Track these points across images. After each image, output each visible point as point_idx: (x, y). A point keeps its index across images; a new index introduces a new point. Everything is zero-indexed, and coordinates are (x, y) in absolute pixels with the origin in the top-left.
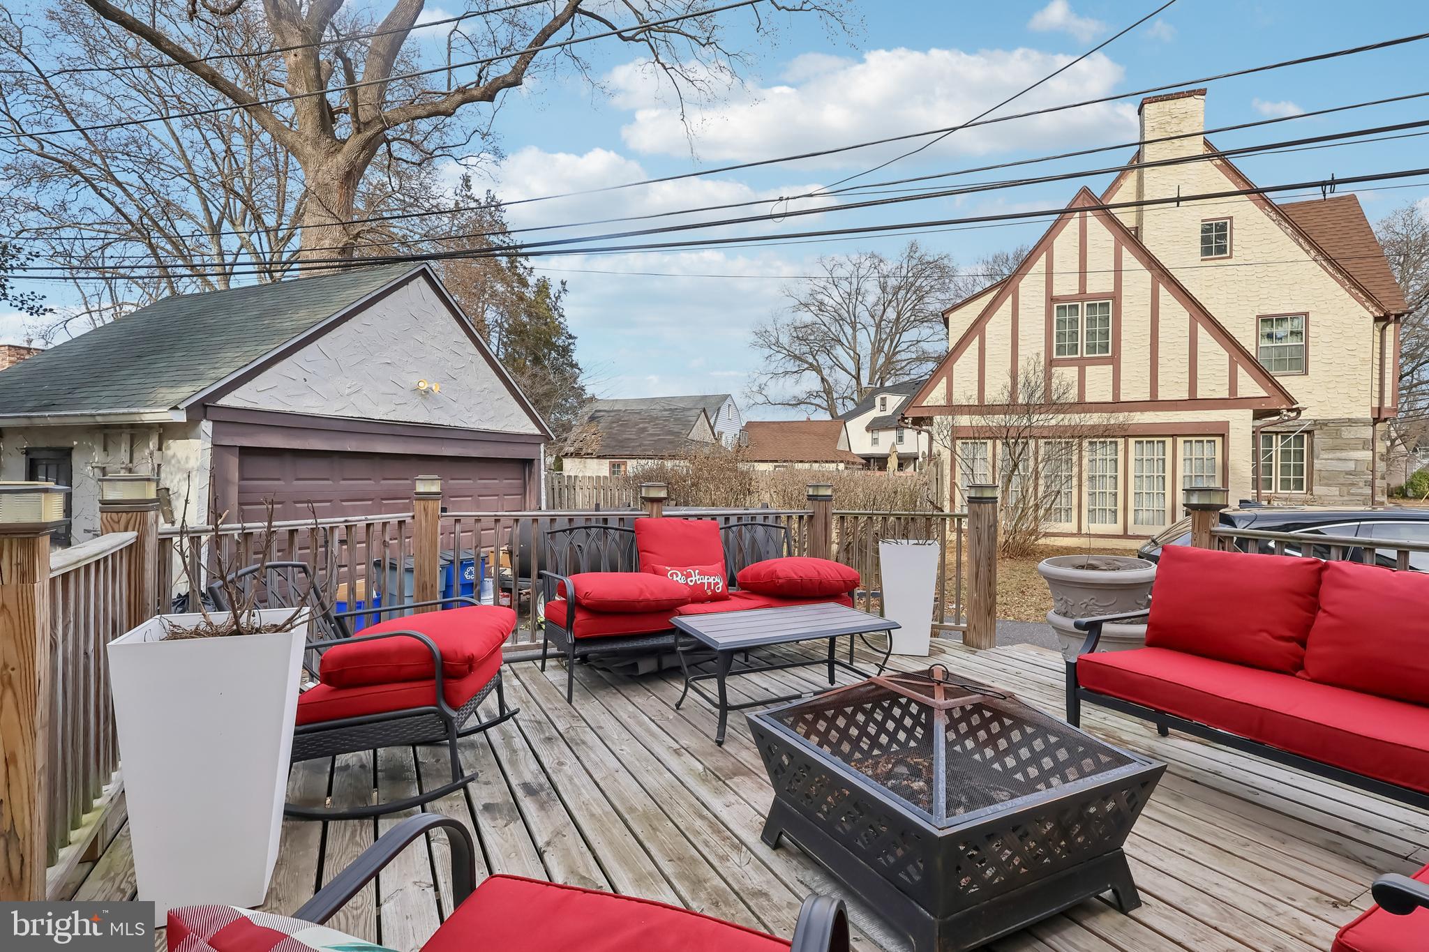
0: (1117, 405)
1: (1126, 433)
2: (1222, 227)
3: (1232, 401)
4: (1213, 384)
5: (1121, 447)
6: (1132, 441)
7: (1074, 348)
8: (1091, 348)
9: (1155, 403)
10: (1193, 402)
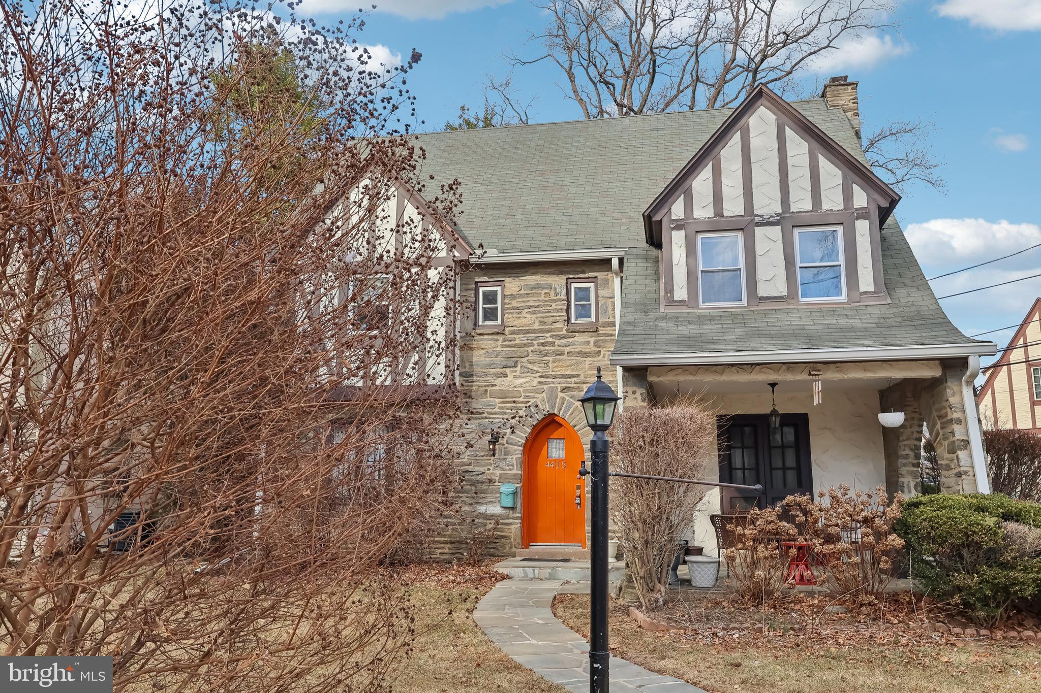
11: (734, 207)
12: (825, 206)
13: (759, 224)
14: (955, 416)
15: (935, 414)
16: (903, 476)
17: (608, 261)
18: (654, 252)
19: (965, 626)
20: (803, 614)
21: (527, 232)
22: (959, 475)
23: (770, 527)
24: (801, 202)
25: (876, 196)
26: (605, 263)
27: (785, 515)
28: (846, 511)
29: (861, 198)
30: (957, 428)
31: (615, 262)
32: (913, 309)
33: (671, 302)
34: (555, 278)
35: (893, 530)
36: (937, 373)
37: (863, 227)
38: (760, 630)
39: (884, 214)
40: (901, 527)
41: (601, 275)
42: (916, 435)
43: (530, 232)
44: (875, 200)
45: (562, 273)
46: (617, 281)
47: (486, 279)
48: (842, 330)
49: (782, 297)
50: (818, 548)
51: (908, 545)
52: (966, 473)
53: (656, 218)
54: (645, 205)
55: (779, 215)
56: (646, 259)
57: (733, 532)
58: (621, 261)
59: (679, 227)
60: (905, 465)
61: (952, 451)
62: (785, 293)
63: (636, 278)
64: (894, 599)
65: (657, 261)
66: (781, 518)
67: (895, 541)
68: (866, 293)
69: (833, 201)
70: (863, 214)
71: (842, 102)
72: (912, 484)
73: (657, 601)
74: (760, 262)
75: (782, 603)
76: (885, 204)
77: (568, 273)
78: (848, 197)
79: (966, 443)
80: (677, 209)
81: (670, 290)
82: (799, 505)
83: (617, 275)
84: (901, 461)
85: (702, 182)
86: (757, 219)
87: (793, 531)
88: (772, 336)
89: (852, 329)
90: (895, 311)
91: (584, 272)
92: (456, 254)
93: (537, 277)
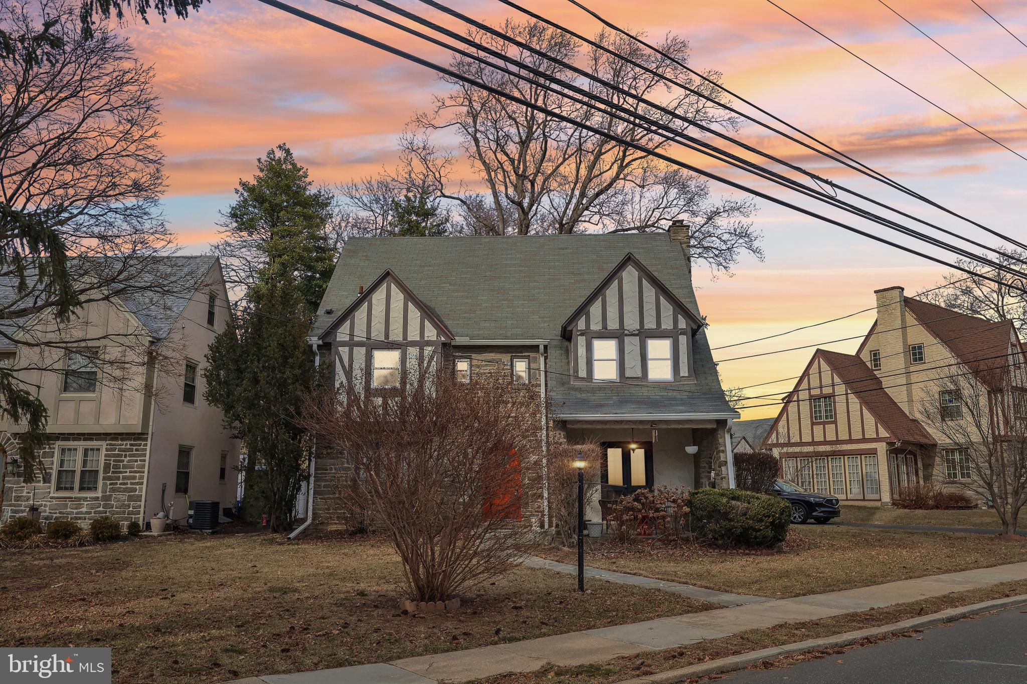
0: (838, 442)
1: (843, 454)
2: (920, 348)
3: (878, 440)
4: (870, 433)
5: (842, 460)
6: (846, 457)
7: (820, 417)
8: (827, 417)
9: (851, 441)
10: (864, 440)
11: (613, 325)
12: (663, 327)
13: (626, 335)
14: (721, 448)
15: (714, 447)
16: (702, 478)
17: (538, 346)
18: (567, 343)
19: (714, 549)
20: (644, 546)
21: (486, 325)
22: (722, 479)
23: (628, 505)
24: (650, 324)
25: (691, 322)
26: (535, 348)
27: (636, 499)
28: (665, 497)
29: (682, 324)
30: (722, 455)
31: (542, 348)
32: (707, 387)
33: (577, 377)
34: (504, 355)
35: (686, 505)
36: (715, 426)
37: (683, 340)
38: (624, 553)
39: (694, 332)
40: (689, 503)
41: (532, 355)
42: (709, 456)
43: (487, 325)
44: (690, 325)
45: (508, 352)
46: (542, 359)
47: (460, 354)
48: (670, 399)
49: (638, 378)
50: (651, 515)
51: (691, 511)
52: (725, 478)
53: (569, 328)
54: (563, 320)
55: (638, 330)
56: (561, 348)
57: (611, 508)
58: (546, 347)
59: (582, 335)
60: (703, 472)
61: (720, 467)
62: (640, 376)
63: (555, 361)
64: (687, 540)
65: (567, 351)
66: (634, 500)
67: (686, 509)
68: (683, 377)
69: (667, 324)
70: (683, 333)
71: (680, 238)
72: (707, 483)
73: (573, 543)
74: (627, 357)
75: (633, 542)
76: (695, 327)
77: (512, 353)
78: (676, 322)
79: (726, 462)
80: (581, 324)
81: (576, 371)
82: (643, 494)
83: (542, 355)
84: (701, 470)
85: (595, 309)
86: (626, 332)
87: (640, 507)
88: (632, 402)
89: (675, 399)
90: (698, 388)
91: (521, 353)
92: (443, 339)
93: (493, 354)
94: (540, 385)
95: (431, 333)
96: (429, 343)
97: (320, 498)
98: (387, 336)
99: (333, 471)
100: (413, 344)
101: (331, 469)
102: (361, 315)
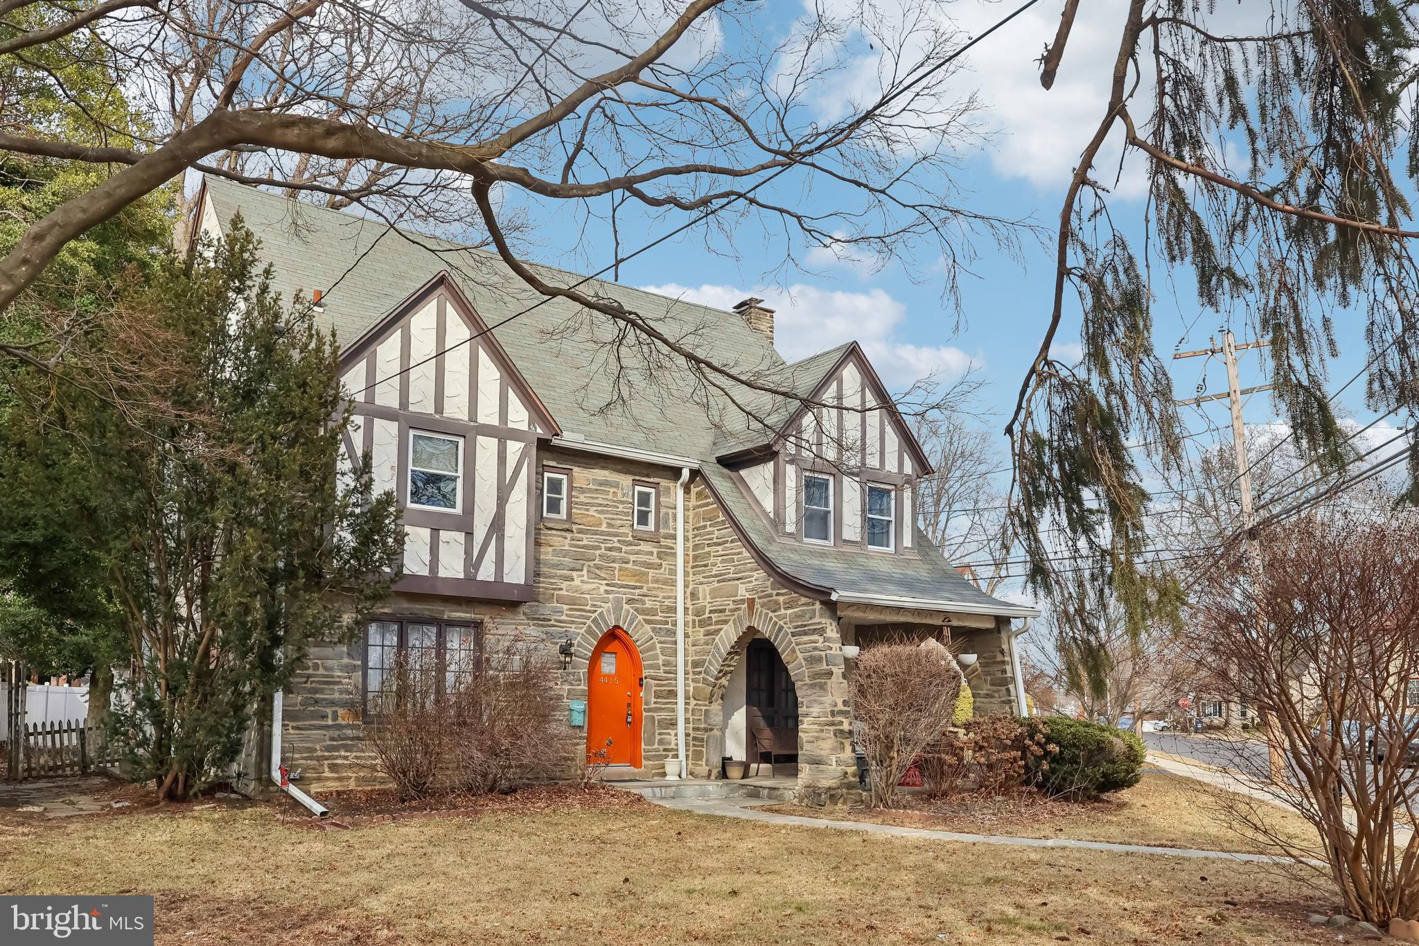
12: (887, 468)
13: (845, 473)
17: (680, 470)
18: (725, 471)
22: (1005, 702)
25: (917, 467)
26: (675, 472)
31: (686, 474)
33: (784, 533)
34: (622, 476)
41: (664, 483)
44: (916, 470)
45: (628, 472)
46: (682, 493)
47: (552, 463)
49: (857, 543)
52: (1013, 701)
53: (775, 449)
55: (859, 467)
56: (723, 478)
59: (791, 462)
62: (860, 539)
63: (731, 499)
68: (907, 548)
69: (891, 465)
70: (908, 481)
71: (762, 328)
74: (845, 508)
77: (635, 474)
78: (901, 463)
81: (784, 521)
83: (682, 486)
86: (844, 467)
91: (648, 476)
92: (539, 430)
93: (606, 473)
94: (674, 537)
95: (519, 416)
96: (516, 435)
97: (293, 728)
98: (439, 407)
99: (321, 671)
100: (488, 431)
101: (316, 667)
102: (388, 351)
